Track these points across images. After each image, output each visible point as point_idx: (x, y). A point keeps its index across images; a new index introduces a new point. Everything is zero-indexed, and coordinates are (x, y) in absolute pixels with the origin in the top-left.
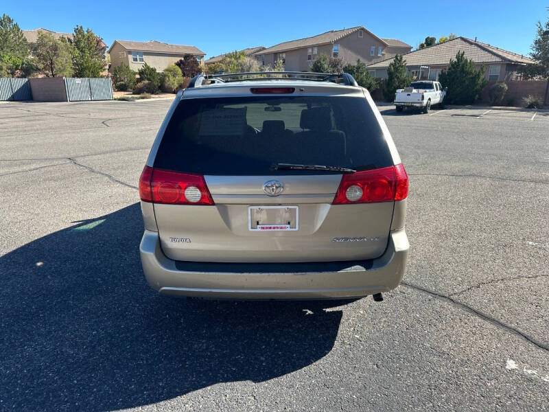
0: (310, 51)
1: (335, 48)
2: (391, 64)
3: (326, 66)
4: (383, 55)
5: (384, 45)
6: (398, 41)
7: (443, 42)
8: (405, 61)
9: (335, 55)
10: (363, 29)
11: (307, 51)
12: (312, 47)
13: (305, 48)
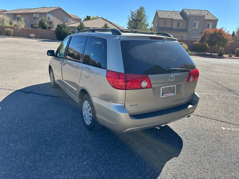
0: (35, 15)
1: (48, 15)
2: (79, 26)
3: (46, 23)
4: (70, 21)
5: (71, 17)
6: (75, 16)
7: (94, 19)
8: (84, 25)
9: (49, 19)
10: (60, 8)
11: (33, 15)
12: (36, 13)
13: (32, 14)
